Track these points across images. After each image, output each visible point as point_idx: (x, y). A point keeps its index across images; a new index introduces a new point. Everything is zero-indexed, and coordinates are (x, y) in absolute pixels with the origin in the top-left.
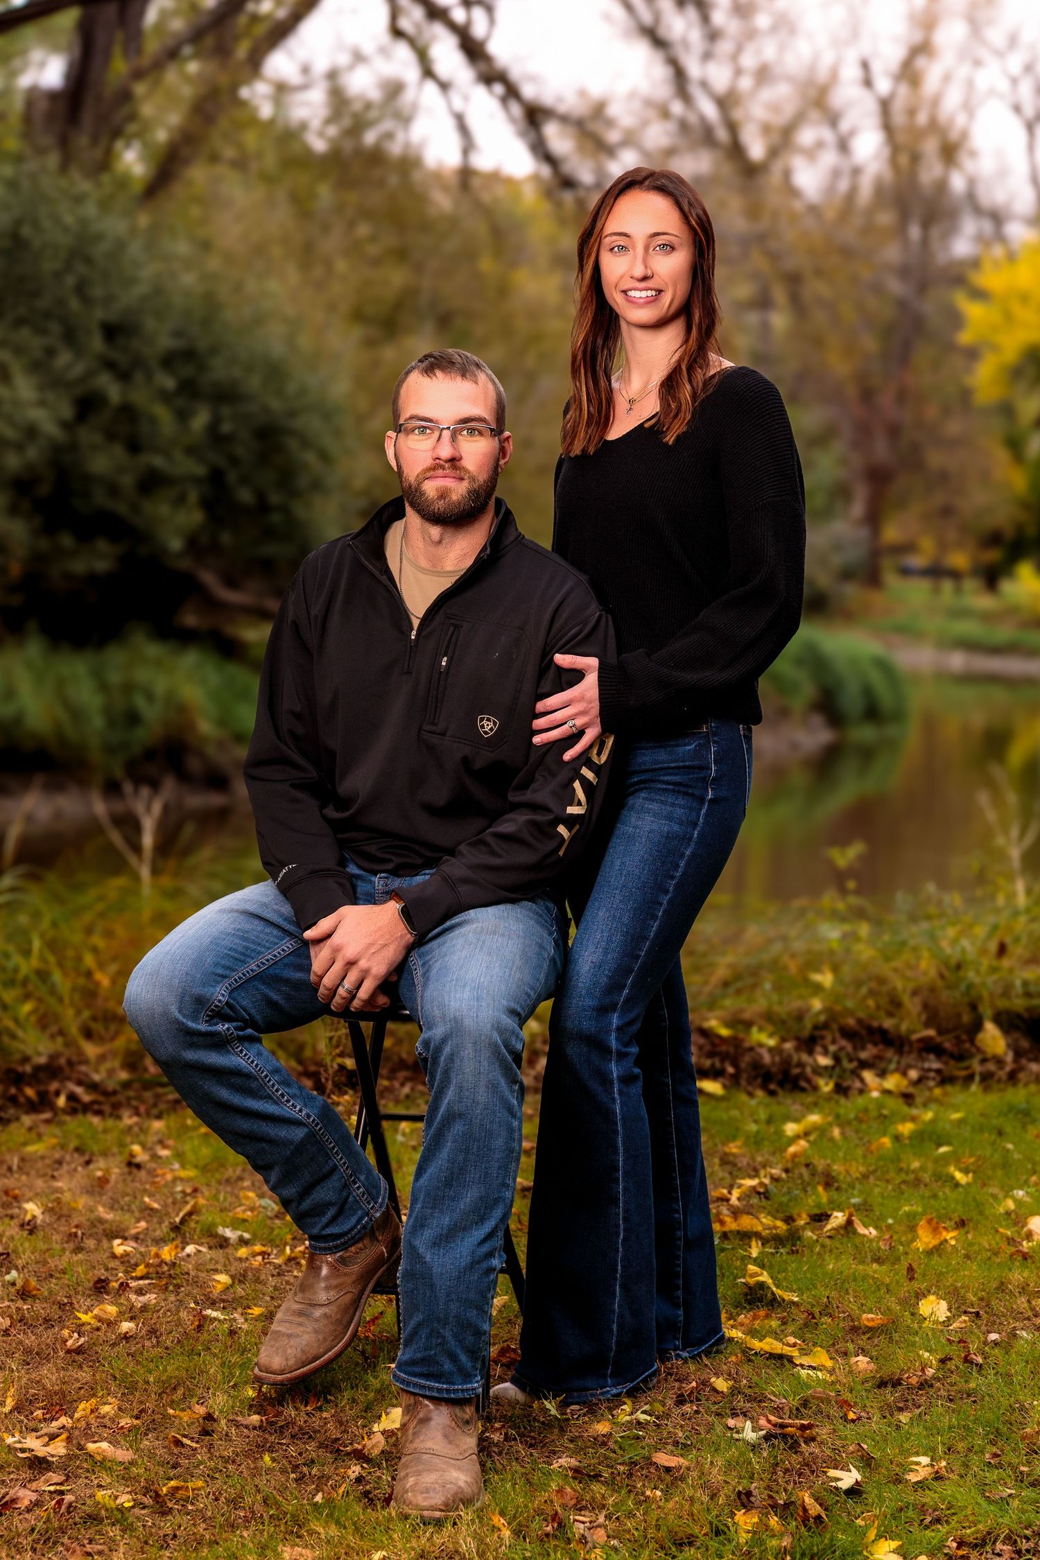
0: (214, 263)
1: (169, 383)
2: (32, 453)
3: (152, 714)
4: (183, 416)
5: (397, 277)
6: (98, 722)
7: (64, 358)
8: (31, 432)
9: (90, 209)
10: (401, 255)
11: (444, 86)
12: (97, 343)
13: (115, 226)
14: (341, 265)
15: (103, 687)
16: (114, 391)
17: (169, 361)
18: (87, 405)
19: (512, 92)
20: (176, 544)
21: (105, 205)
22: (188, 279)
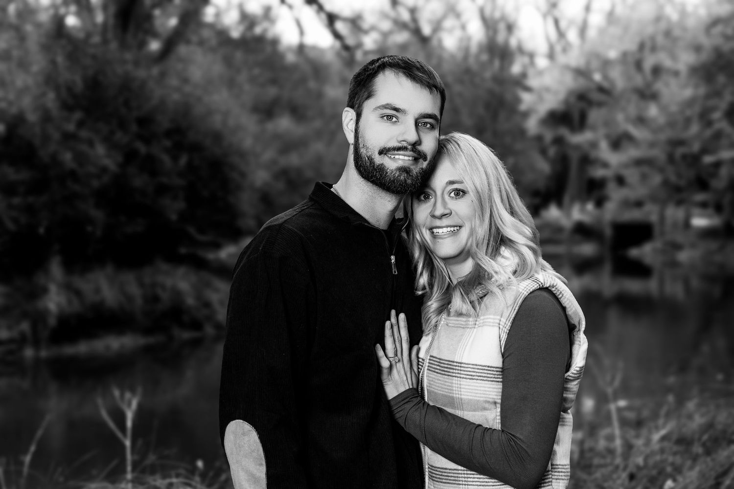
0: (188, 89)
1: (168, 143)
2: (106, 179)
3: (165, 296)
4: (175, 158)
5: (272, 92)
6: (139, 302)
7: (119, 136)
8: (104, 170)
9: (130, 67)
10: (274, 81)
11: (290, 7)
12: (134, 128)
13: (141, 73)
14: (247, 87)
15: (141, 284)
16: (142, 148)
17: (169, 134)
18: (130, 156)
19: (321, 8)
20: (174, 217)
21: (137, 63)
22: (176, 97)
